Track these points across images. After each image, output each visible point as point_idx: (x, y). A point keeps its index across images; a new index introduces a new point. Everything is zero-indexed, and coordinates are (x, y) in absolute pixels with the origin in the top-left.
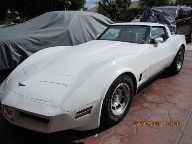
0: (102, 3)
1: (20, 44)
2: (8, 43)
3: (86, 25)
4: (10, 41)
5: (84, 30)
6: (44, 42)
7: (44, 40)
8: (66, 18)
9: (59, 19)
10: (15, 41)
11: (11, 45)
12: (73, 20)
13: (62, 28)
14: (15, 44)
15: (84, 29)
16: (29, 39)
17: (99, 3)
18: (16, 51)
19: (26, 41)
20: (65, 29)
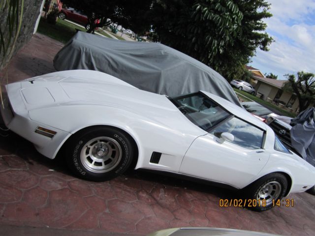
0: (296, 80)
1: (95, 58)
2: (84, 50)
3: (191, 80)
4: (88, 50)
5: (183, 85)
6: (122, 70)
7: (124, 69)
8: (168, 59)
9: (160, 56)
10: (92, 53)
11: (86, 53)
12: (176, 66)
13: (156, 67)
14: (90, 55)
15: (185, 84)
16: (108, 58)
17: (292, 77)
18: (87, 63)
19: (104, 59)
20: (157, 69)
